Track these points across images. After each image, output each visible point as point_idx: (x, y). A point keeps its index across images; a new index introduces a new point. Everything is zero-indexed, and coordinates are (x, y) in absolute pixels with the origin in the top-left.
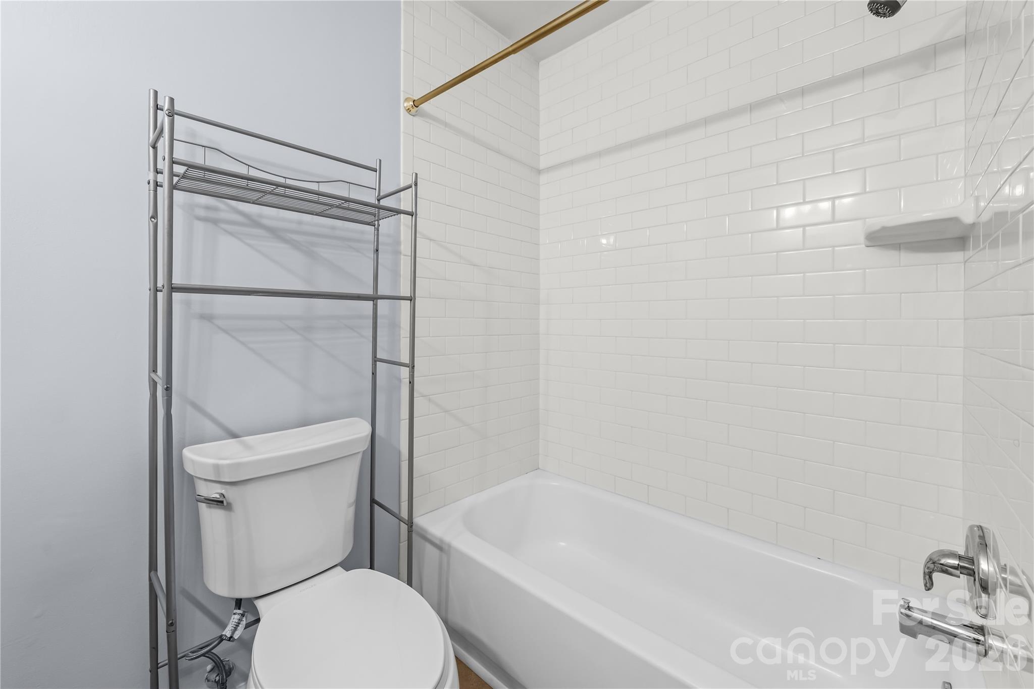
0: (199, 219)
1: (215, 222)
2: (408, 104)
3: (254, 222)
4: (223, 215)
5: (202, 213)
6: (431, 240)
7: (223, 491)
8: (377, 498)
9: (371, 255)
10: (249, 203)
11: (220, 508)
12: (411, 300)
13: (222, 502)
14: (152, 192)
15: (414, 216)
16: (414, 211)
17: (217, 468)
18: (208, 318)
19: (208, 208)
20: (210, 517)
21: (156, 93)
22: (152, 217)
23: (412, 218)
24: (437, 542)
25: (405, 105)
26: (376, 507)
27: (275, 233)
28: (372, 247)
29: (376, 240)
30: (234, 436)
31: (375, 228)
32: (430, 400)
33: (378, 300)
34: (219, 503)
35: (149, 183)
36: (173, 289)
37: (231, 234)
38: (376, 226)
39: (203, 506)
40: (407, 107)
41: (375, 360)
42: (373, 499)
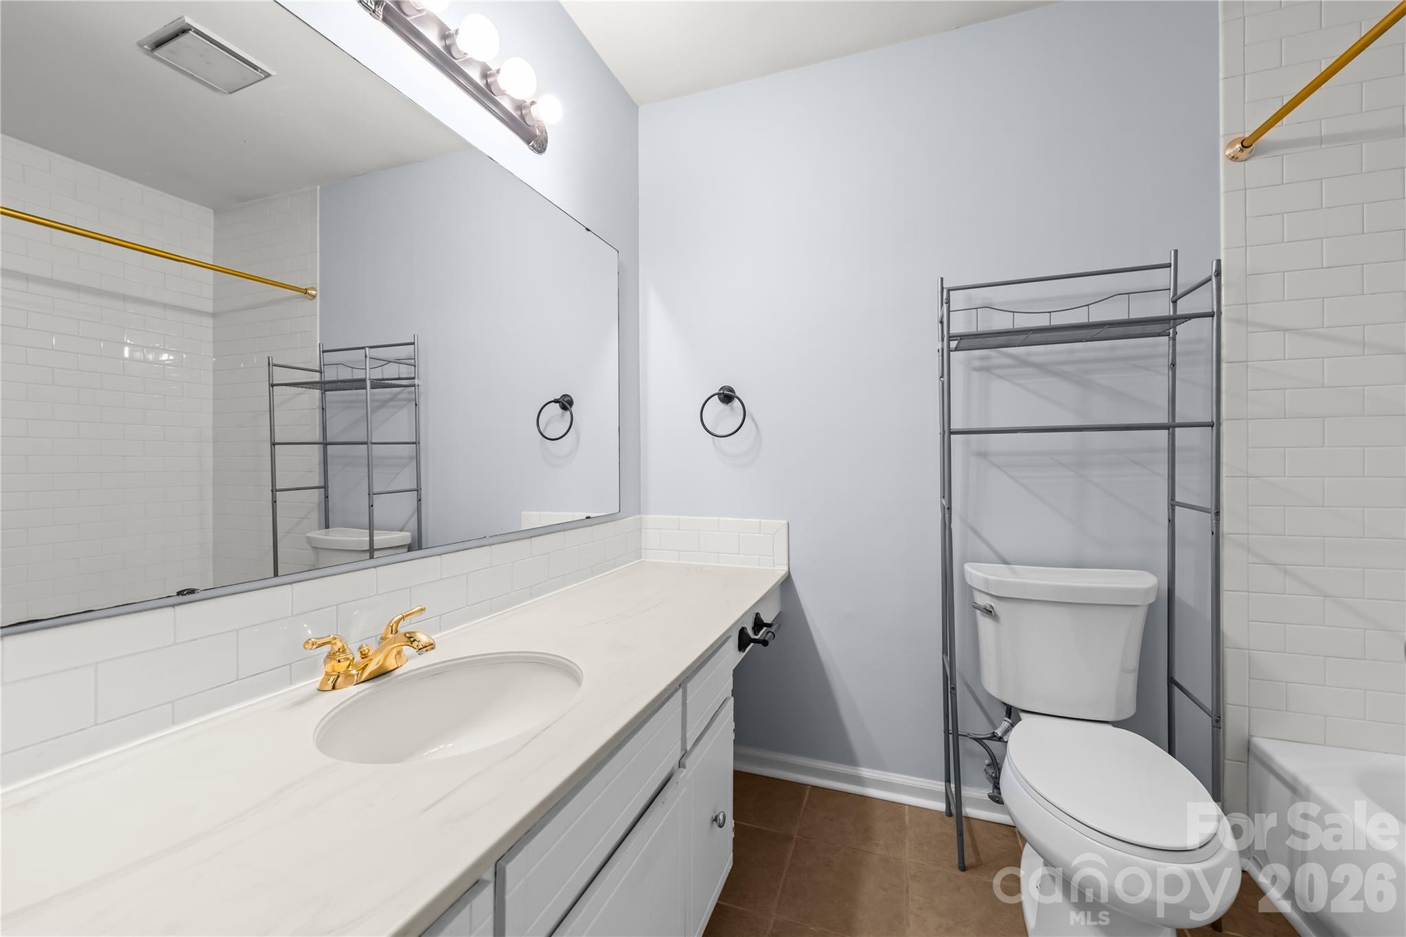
0: (975, 369)
1: (987, 369)
2: (1232, 150)
3: (1023, 362)
4: (995, 362)
5: (977, 364)
6: (1285, 330)
7: (992, 604)
8: (1177, 678)
9: (1166, 370)
10: (1015, 346)
11: (990, 618)
12: (1212, 426)
13: (991, 612)
14: (940, 358)
15: (1215, 317)
16: (1215, 310)
17: (986, 581)
18: (983, 455)
19: (982, 358)
20: (984, 623)
21: (942, 279)
22: (941, 377)
23: (1213, 320)
24: (1289, 780)
25: (1228, 152)
26: (1176, 689)
27: (1043, 368)
28: (1166, 362)
29: (1171, 352)
30: (1005, 562)
31: (1169, 338)
32: (1286, 572)
33: (1176, 429)
34: (989, 612)
35: (938, 351)
36: (951, 433)
37: (1001, 377)
38: (1171, 335)
39: (978, 612)
40: (1230, 155)
41: (1173, 504)
42: (1172, 678)
